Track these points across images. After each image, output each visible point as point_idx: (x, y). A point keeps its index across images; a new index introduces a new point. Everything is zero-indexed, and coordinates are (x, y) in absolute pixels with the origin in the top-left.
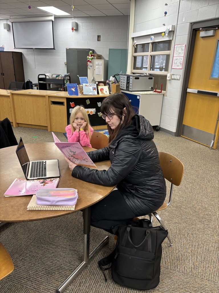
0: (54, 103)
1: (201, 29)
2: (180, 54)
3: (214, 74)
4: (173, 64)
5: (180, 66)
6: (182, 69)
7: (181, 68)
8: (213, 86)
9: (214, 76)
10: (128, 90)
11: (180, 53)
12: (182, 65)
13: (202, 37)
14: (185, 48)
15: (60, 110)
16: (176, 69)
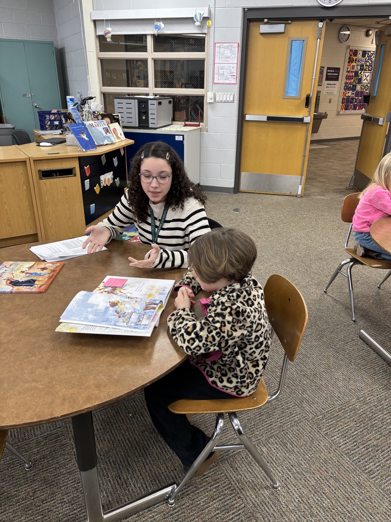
0: (47, 174)
1: (266, 20)
2: (228, 59)
3: (289, 90)
4: (216, 76)
5: (231, 79)
6: (236, 84)
7: (235, 82)
8: (290, 108)
9: (290, 93)
10: (148, 128)
11: (228, 57)
12: (235, 77)
13: (262, 34)
14: (238, 49)
15: (65, 188)
16: (223, 84)
